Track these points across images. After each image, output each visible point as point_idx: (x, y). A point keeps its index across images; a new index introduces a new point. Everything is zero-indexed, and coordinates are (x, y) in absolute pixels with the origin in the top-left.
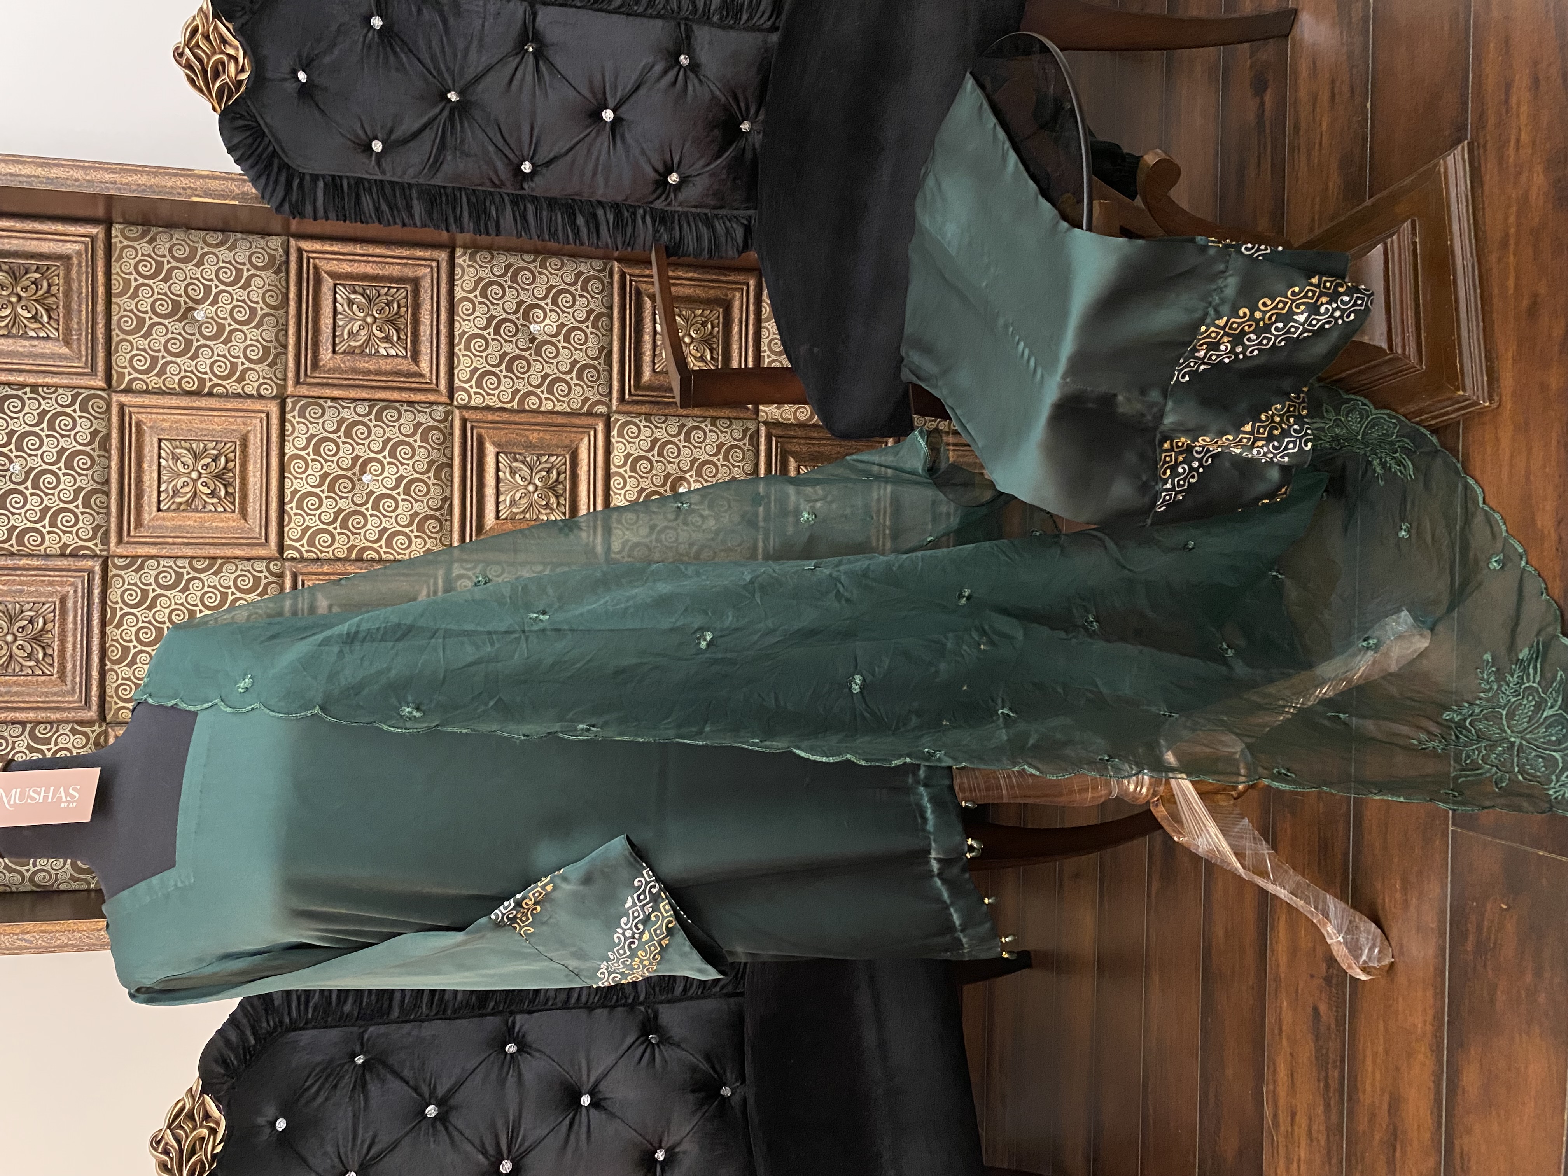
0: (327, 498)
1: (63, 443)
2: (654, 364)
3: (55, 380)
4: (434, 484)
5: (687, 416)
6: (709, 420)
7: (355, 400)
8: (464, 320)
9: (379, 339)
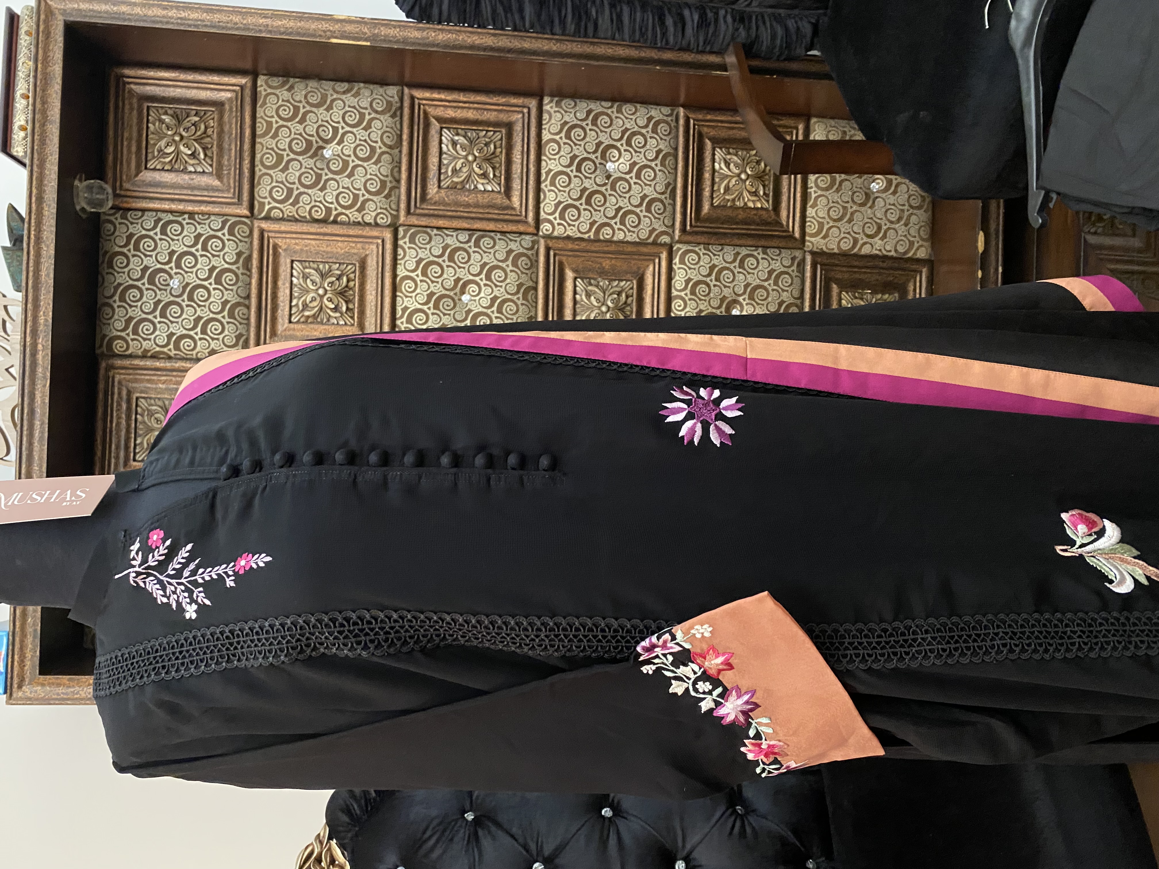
0: (433, 314)
1: (214, 262)
2: (712, 199)
3: (208, 208)
4: (522, 304)
5: (741, 246)
6: (760, 249)
7: (456, 229)
8: (550, 159)
9: (478, 175)
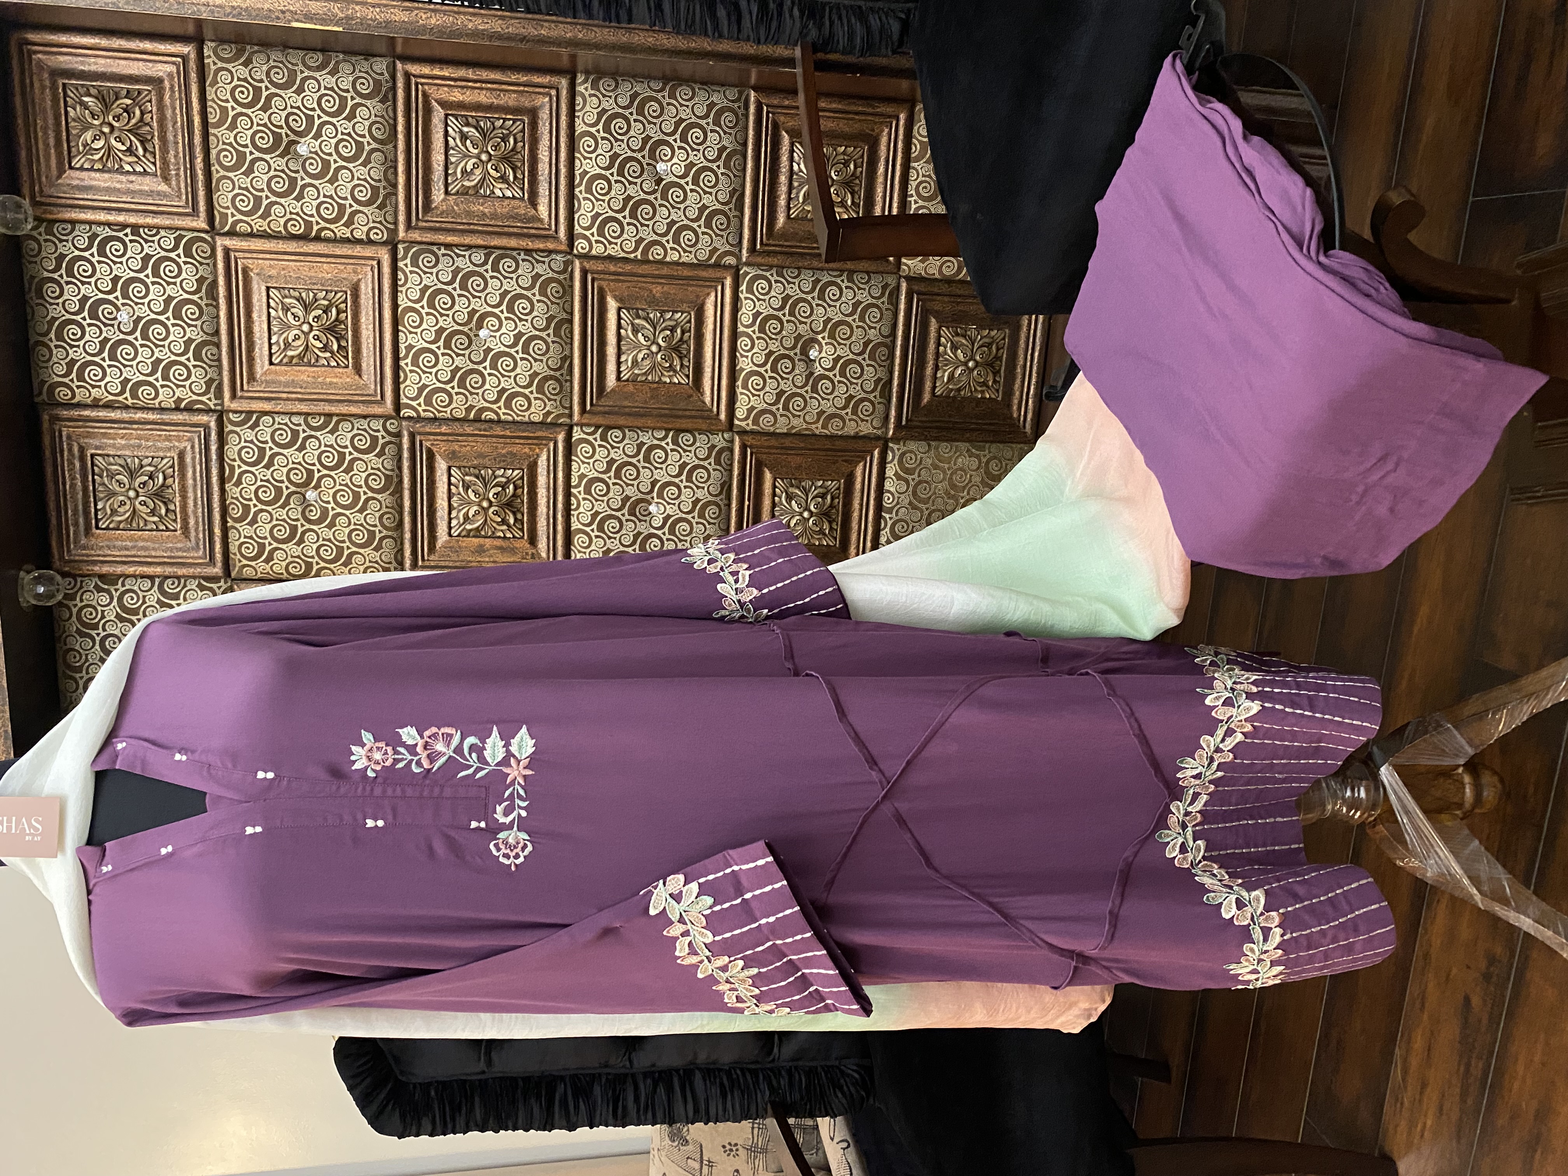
0: (443, 354)
1: (170, 291)
2: (789, 209)
3: (156, 221)
4: (553, 342)
5: (822, 271)
6: (845, 274)
7: (469, 247)
8: (585, 158)
9: (495, 179)
